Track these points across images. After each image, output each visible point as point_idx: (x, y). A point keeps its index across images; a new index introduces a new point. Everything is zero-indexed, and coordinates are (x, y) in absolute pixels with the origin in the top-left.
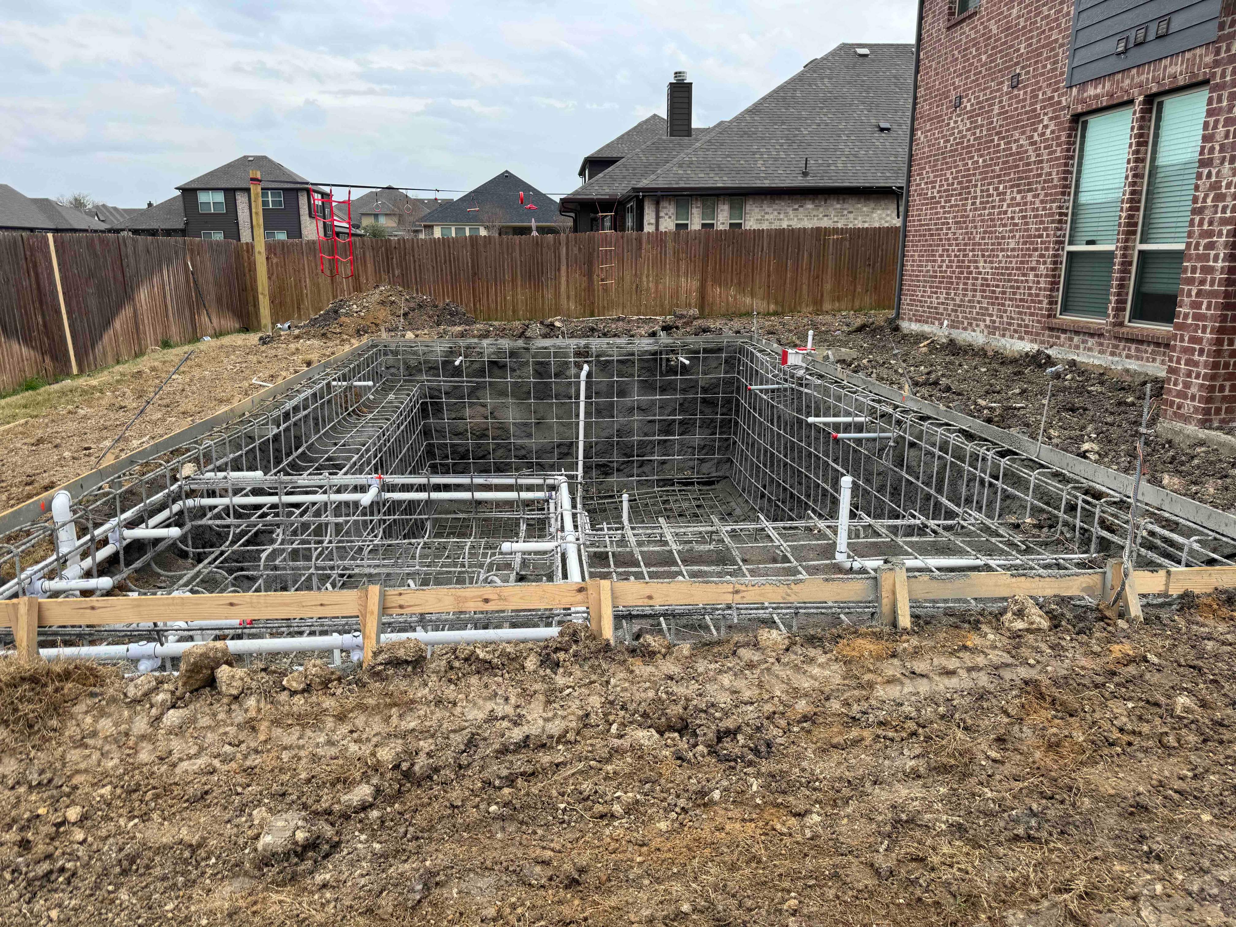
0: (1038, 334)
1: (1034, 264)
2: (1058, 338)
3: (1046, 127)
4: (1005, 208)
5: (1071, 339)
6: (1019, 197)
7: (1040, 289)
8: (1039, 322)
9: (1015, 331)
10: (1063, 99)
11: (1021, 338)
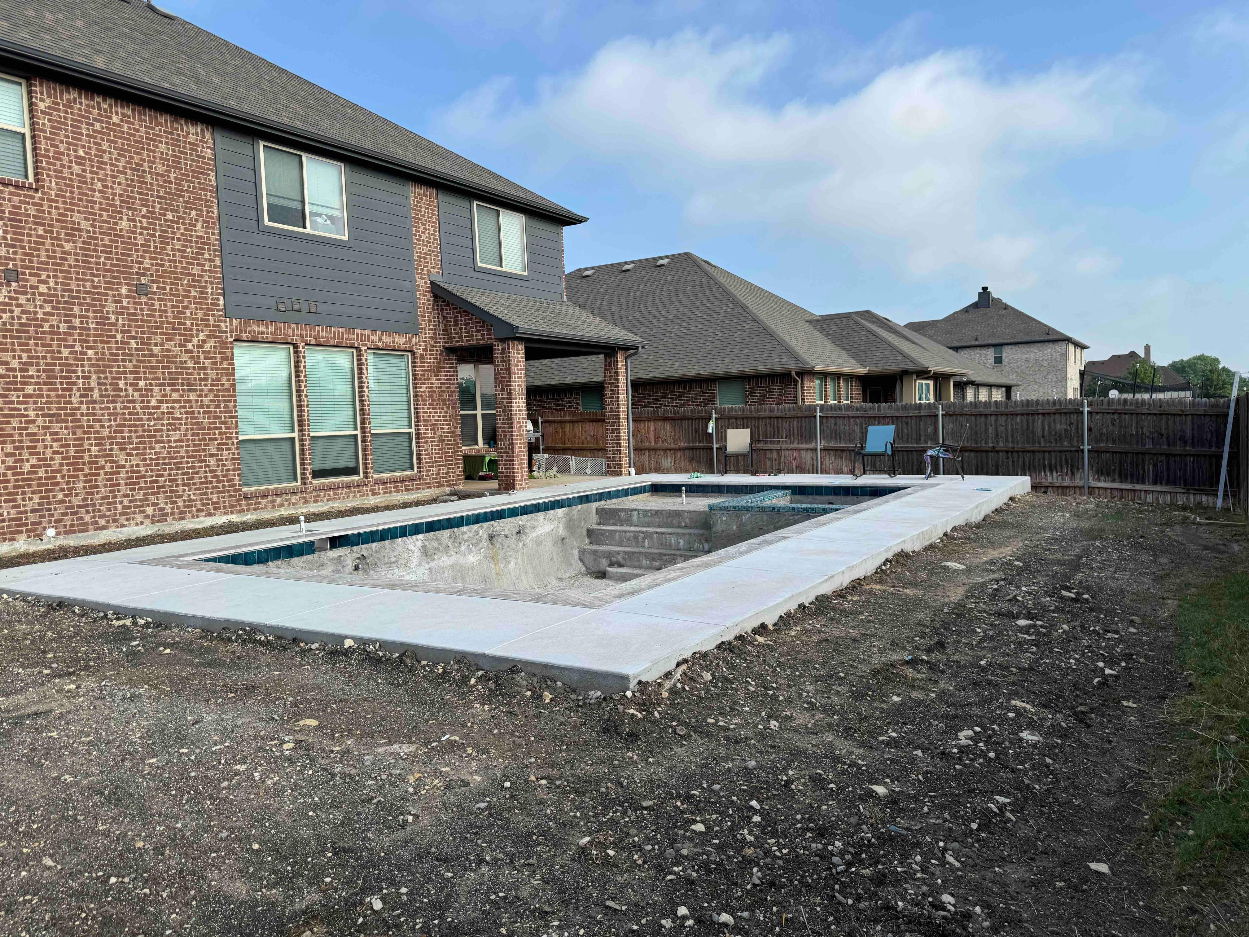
0: (232, 506)
1: (214, 452)
2: (260, 503)
3: (204, 341)
4: (153, 403)
5: (274, 501)
6: (175, 395)
7: (228, 470)
8: (231, 496)
9: (199, 511)
10: (223, 324)
11: (209, 515)
